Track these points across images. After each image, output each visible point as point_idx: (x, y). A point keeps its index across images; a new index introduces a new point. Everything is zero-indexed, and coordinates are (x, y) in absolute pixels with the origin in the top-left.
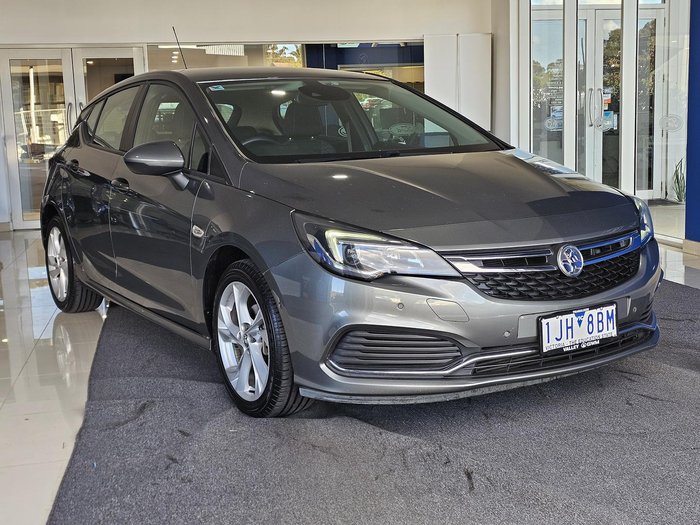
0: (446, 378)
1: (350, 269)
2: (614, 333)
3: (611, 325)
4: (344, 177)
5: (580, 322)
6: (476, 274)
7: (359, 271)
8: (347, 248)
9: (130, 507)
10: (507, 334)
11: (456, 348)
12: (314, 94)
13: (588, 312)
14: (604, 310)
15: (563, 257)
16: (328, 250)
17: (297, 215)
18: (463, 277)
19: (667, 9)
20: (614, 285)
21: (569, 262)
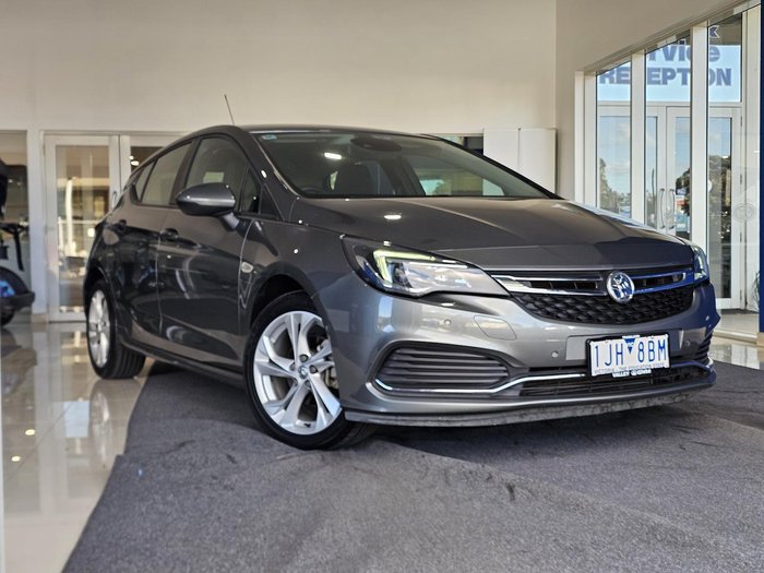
0: (492, 398)
1: (398, 287)
2: (666, 364)
3: (662, 355)
4: (398, 217)
5: (630, 349)
6: (525, 293)
7: (407, 289)
8: (396, 266)
9: (173, 504)
10: (555, 355)
11: (504, 368)
12: (366, 146)
13: (638, 339)
14: (656, 339)
15: (613, 283)
16: (377, 270)
17: (347, 239)
18: (511, 296)
19: (743, 109)
20: (665, 316)
21: (619, 288)
